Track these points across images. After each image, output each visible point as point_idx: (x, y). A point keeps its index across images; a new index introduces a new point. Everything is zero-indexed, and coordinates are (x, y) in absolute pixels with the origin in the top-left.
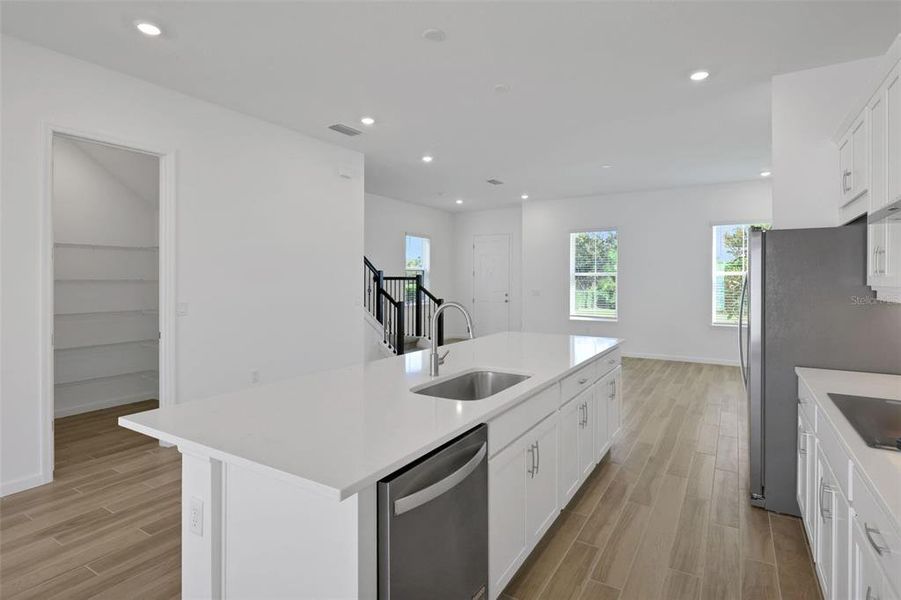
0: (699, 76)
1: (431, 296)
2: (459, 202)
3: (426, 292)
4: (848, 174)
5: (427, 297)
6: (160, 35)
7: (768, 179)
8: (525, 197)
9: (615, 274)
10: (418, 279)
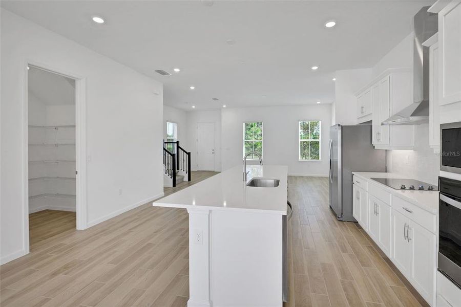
0: (315, 68)
1: (184, 151)
2: (194, 107)
3: (182, 149)
4: (363, 107)
5: (182, 151)
6: (103, 23)
7: (319, 104)
8: (224, 106)
9: (262, 140)
10: (178, 143)
